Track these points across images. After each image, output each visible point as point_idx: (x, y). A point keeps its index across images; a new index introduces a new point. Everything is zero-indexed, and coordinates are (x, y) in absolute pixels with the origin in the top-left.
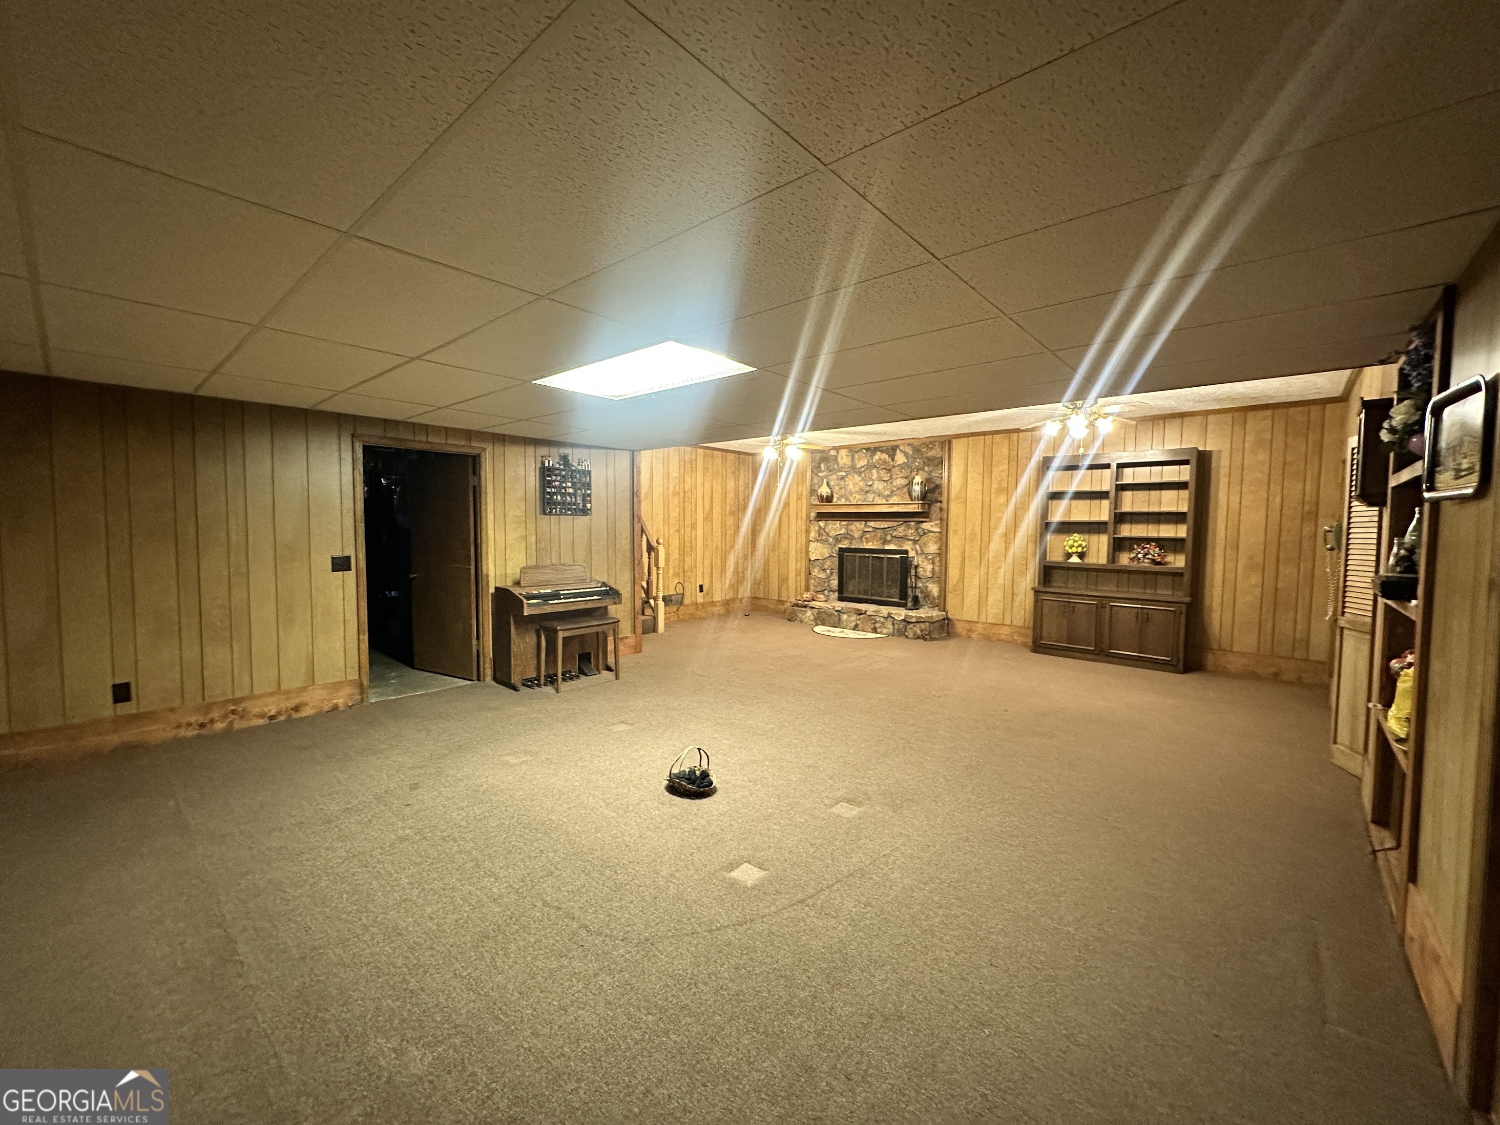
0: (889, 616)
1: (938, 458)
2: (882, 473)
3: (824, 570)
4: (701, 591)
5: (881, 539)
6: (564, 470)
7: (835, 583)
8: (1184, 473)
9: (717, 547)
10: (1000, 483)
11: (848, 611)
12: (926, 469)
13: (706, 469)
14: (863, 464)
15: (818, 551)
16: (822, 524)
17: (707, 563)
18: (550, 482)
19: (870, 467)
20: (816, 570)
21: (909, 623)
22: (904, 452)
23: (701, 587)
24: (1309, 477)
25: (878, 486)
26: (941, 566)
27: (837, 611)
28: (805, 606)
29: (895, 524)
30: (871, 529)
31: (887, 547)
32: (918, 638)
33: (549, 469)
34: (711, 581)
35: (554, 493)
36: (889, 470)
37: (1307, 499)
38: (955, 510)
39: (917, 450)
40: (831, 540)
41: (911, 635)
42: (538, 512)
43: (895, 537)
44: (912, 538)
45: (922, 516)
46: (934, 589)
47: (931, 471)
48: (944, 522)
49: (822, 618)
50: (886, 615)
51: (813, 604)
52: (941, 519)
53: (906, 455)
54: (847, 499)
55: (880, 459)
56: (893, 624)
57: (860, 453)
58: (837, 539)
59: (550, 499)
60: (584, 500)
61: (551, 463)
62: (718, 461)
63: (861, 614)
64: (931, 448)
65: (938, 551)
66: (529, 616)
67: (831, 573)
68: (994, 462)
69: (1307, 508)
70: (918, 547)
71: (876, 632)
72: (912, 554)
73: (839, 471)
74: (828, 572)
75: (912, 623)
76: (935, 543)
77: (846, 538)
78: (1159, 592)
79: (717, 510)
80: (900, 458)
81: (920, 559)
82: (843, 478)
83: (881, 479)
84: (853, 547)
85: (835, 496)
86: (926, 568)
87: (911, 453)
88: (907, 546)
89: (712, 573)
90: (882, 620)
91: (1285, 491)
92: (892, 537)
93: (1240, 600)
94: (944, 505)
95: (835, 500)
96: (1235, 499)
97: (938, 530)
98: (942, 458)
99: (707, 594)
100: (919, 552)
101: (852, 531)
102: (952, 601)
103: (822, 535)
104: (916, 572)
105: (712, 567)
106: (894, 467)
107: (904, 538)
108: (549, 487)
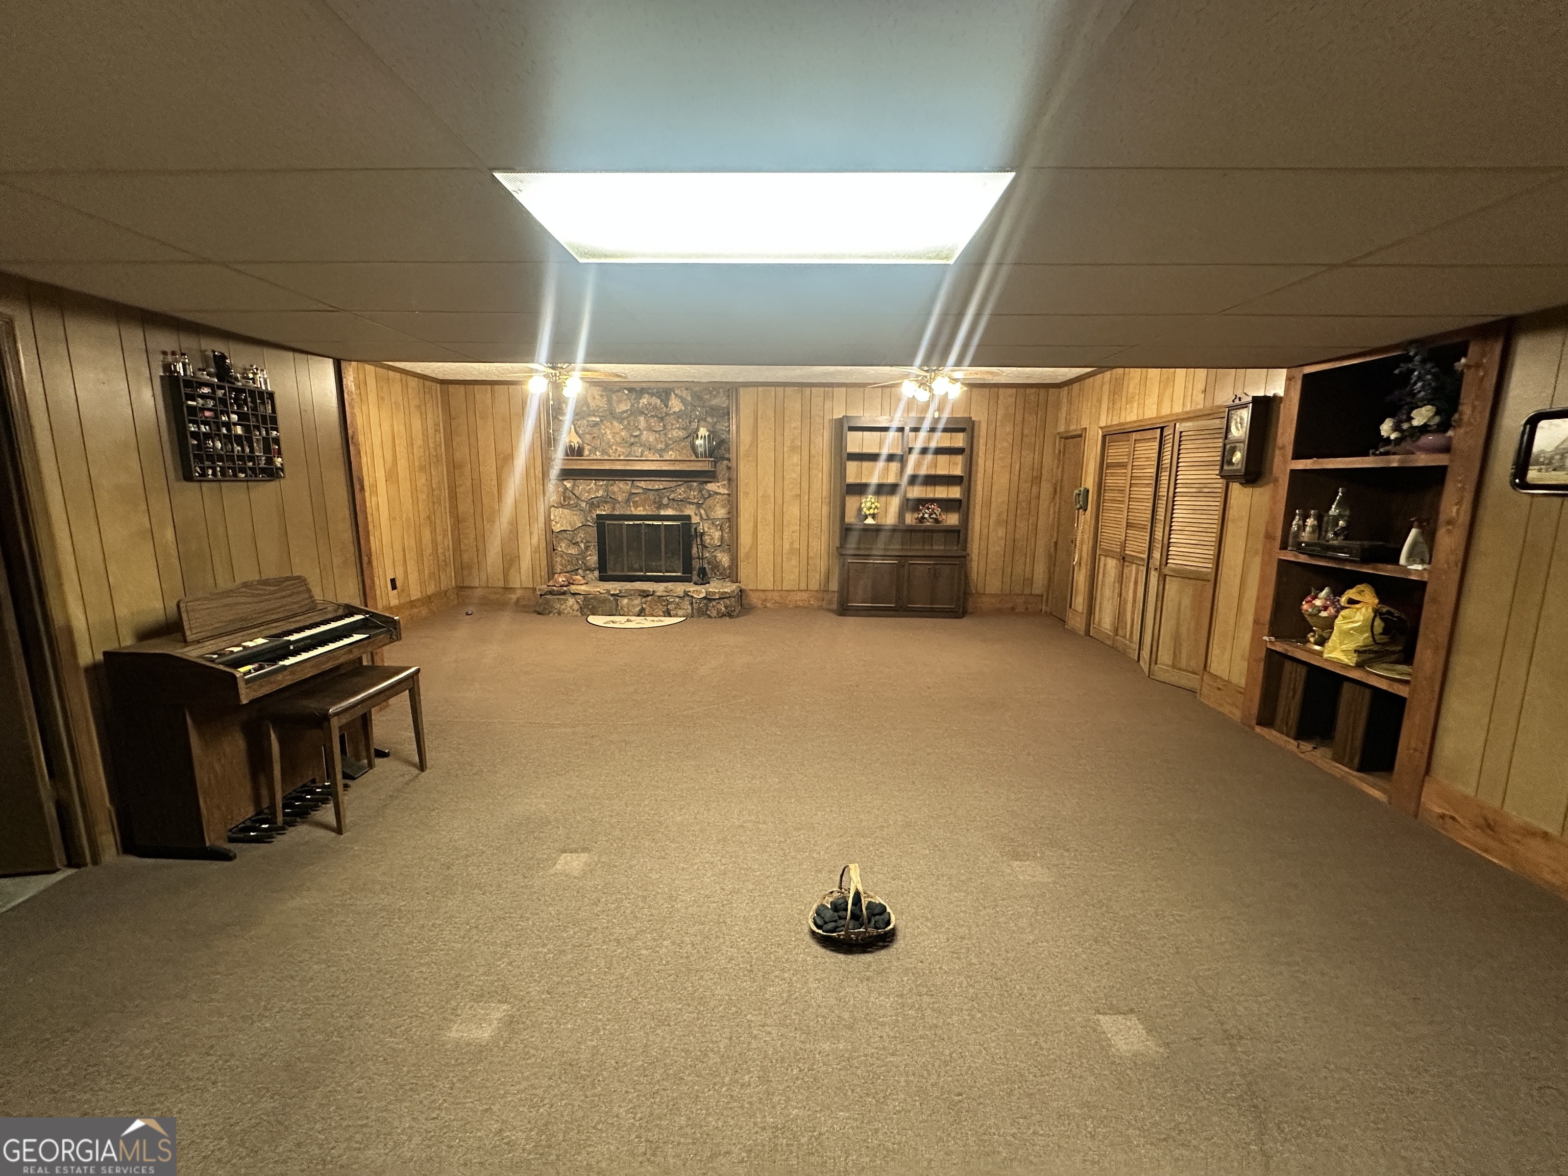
0: (686, 594)
1: (724, 408)
2: (653, 421)
3: (577, 544)
4: (394, 587)
5: (655, 502)
6: (220, 387)
7: (593, 559)
8: (959, 440)
9: (408, 519)
10: (793, 441)
11: (629, 594)
12: (709, 419)
13: (380, 399)
14: (625, 408)
15: (563, 520)
16: (568, 484)
17: (397, 546)
18: (192, 410)
19: (636, 412)
20: (563, 545)
21: (710, 600)
22: (681, 397)
23: (393, 581)
24: (1037, 449)
25: (648, 437)
26: (731, 531)
27: (612, 595)
28: (564, 593)
29: (673, 484)
30: (640, 491)
31: (662, 513)
32: (724, 615)
33: (188, 383)
34: (406, 572)
35: (207, 436)
36: (662, 419)
37: (1036, 466)
38: (744, 470)
39: (697, 396)
40: (583, 505)
41: (714, 613)
42: (171, 475)
43: (673, 499)
44: (695, 501)
45: (709, 476)
46: (724, 559)
47: (716, 423)
48: (732, 482)
49: (591, 606)
50: (682, 594)
51: (573, 588)
52: (729, 480)
53: (683, 401)
54: (604, 452)
55: (650, 404)
56: (692, 604)
57: (620, 394)
58: (593, 503)
59: (199, 447)
60: (267, 449)
61: (190, 369)
62: (397, 387)
63: (648, 596)
64: (715, 396)
65: (726, 516)
66: (252, 702)
67: (587, 548)
68: (786, 419)
69: (1035, 474)
70: (702, 512)
71: (670, 616)
72: (695, 519)
73: (589, 415)
74: (582, 545)
75: (714, 599)
76: (723, 507)
77: (606, 502)
78: (935, 547)
79: (402, 464)
80: (676, 405)
81: (706, 525)
82: (596, 424)
83: (650, 429)
84: (617, 513)
85: (587, 448)
86: (714, 536)
87: (689, 398)
88: (689, 511)
89: (405, 560)
90: (677, 600)
91: (1023, 459)
92: (669, 499)
93: (992, 550)
94: (733, 464)
95: (586, 452)
96: (989, 463)
97: (726, 492)
98: (728, 408)
99: (403, 590)
100: (705, 517)
101: (614, 493)
102: (744, 571)
103: (569, 498)
104: (701, 540)
105: (404, 550)
106: (667, 414)
107: (685, 501)
108: (194, 422)
